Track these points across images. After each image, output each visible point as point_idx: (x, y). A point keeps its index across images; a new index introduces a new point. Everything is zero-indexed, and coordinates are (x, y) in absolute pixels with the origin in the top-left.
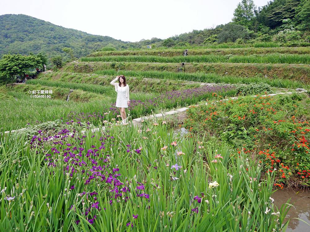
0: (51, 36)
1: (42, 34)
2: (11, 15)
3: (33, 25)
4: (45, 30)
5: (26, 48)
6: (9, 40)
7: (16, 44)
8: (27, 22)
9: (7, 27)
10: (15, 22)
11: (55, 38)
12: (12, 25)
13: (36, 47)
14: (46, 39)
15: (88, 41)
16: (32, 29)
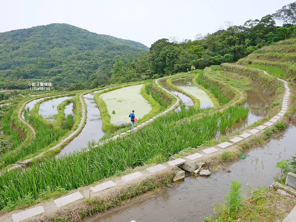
0: (83, 43)
1: (76, 41)
2: (56, 24)
3: (72, 33)
4: (79, 38)
6: (51, 46)
7: (55, 50)
8: (67, 30)
9: (52, 34)
10: (58, 30)
11: (86, 45)
12: (56, 33)
13: (69, 53)
14: (79, 45)
15: (108, 49)
16: (70, 37)
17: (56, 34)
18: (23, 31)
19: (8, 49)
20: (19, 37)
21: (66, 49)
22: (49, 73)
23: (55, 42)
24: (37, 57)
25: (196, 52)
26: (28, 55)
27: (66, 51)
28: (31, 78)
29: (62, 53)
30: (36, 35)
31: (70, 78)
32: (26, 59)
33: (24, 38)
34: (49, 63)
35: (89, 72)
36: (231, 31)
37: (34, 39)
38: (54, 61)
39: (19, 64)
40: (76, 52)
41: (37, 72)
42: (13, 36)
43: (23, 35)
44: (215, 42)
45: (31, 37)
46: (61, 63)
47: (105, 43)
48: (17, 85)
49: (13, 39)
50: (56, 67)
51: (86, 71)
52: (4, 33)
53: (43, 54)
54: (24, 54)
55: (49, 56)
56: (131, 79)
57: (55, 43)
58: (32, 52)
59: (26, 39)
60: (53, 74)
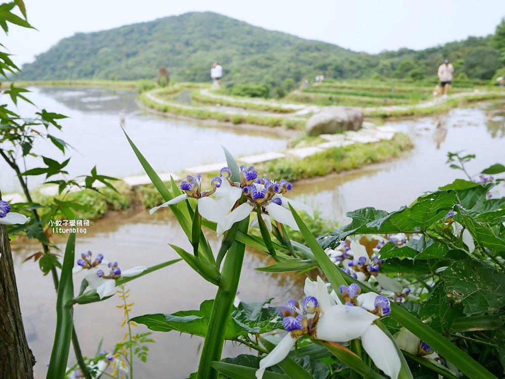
0: (247, 42)
2: (194, 12)
4: (239, 34)
6: (191, 48)
7: (200, 55)
17: (197, 29)
18: (141, 26)
19: (119, 57)
23: (197, 42)
37: (162, 38)
42: (126, 35)
43: (141, 32)
54: (149, 62)
58: (162, 59)
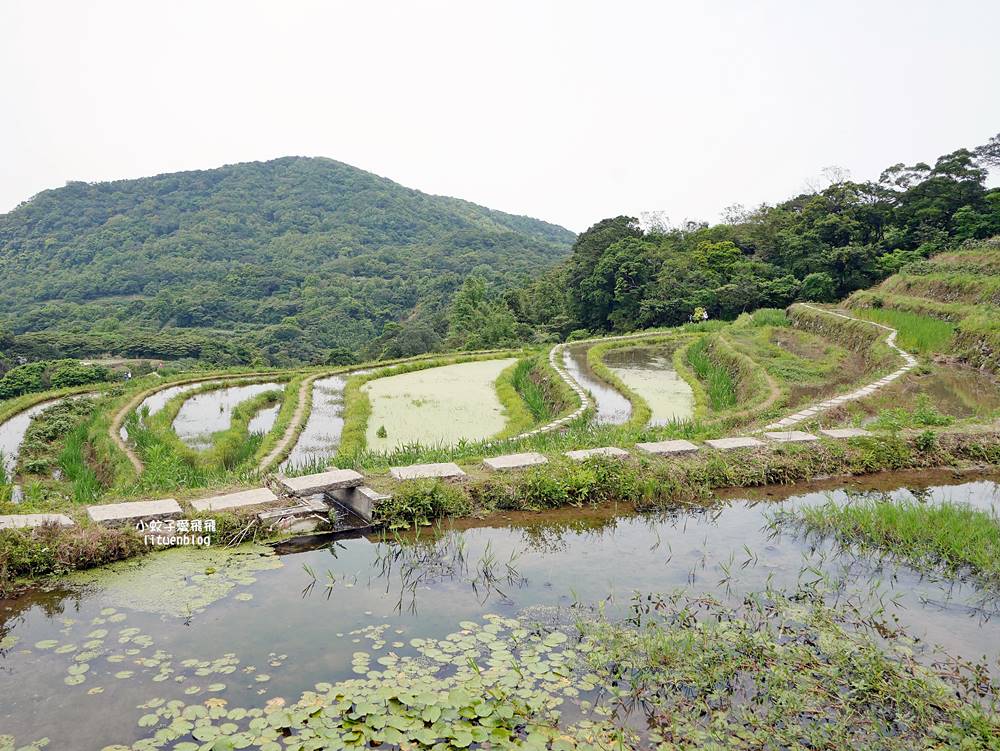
0: (378, 220)
1: (356, 216)
2: (297, 157)
3: (344, 187)
4: (366, 205)
5: (302, 252)
6: (275, 226)
7: (287, 240)
8: (328, 179)
9: (280, 190)
10: (301, 179)
11: (385, 227)
12: (293, 186)
13: (327, 252)
14: (362, 229)
15: (456, 243)
16: (335, 200)
17: (295, 190)
18: (194, 177)
19: (143, 233)
20: (179, 196)
21: (321, 239)
22: (259, 311)
23: (288, 214)
24: (229, 259)
25: (714, 262)
26: (202, 251)
27: (319, 246)
28: (202, 325)
29: (306, 251)
30: (232, 192)
31: (324, 331)
32: (193, 265)
33: (196, 198)
34: (262, 279)
35: (387, 316)
36: (836, 197)
37: (224, 205)
38: (278, 275)
39: (170, 278)
40: (350, 249)
41: (221, 308)
42: (162, 192)
43: (192, 189)
44: (780, 234)
45: (215, 197)
46: (299, 281)
47: (446, 223)
48: (155, 346)
49: (162, 201)
50: (284, 295)
51: (378, 311)
52: (135, 182)
53: (248, 251)
54: (189, 250)
55: (267, 258)
56: (498, 340)
57: (287, 217)
58: (215, 244)
59: (200, 201)
60: (273, 315)
